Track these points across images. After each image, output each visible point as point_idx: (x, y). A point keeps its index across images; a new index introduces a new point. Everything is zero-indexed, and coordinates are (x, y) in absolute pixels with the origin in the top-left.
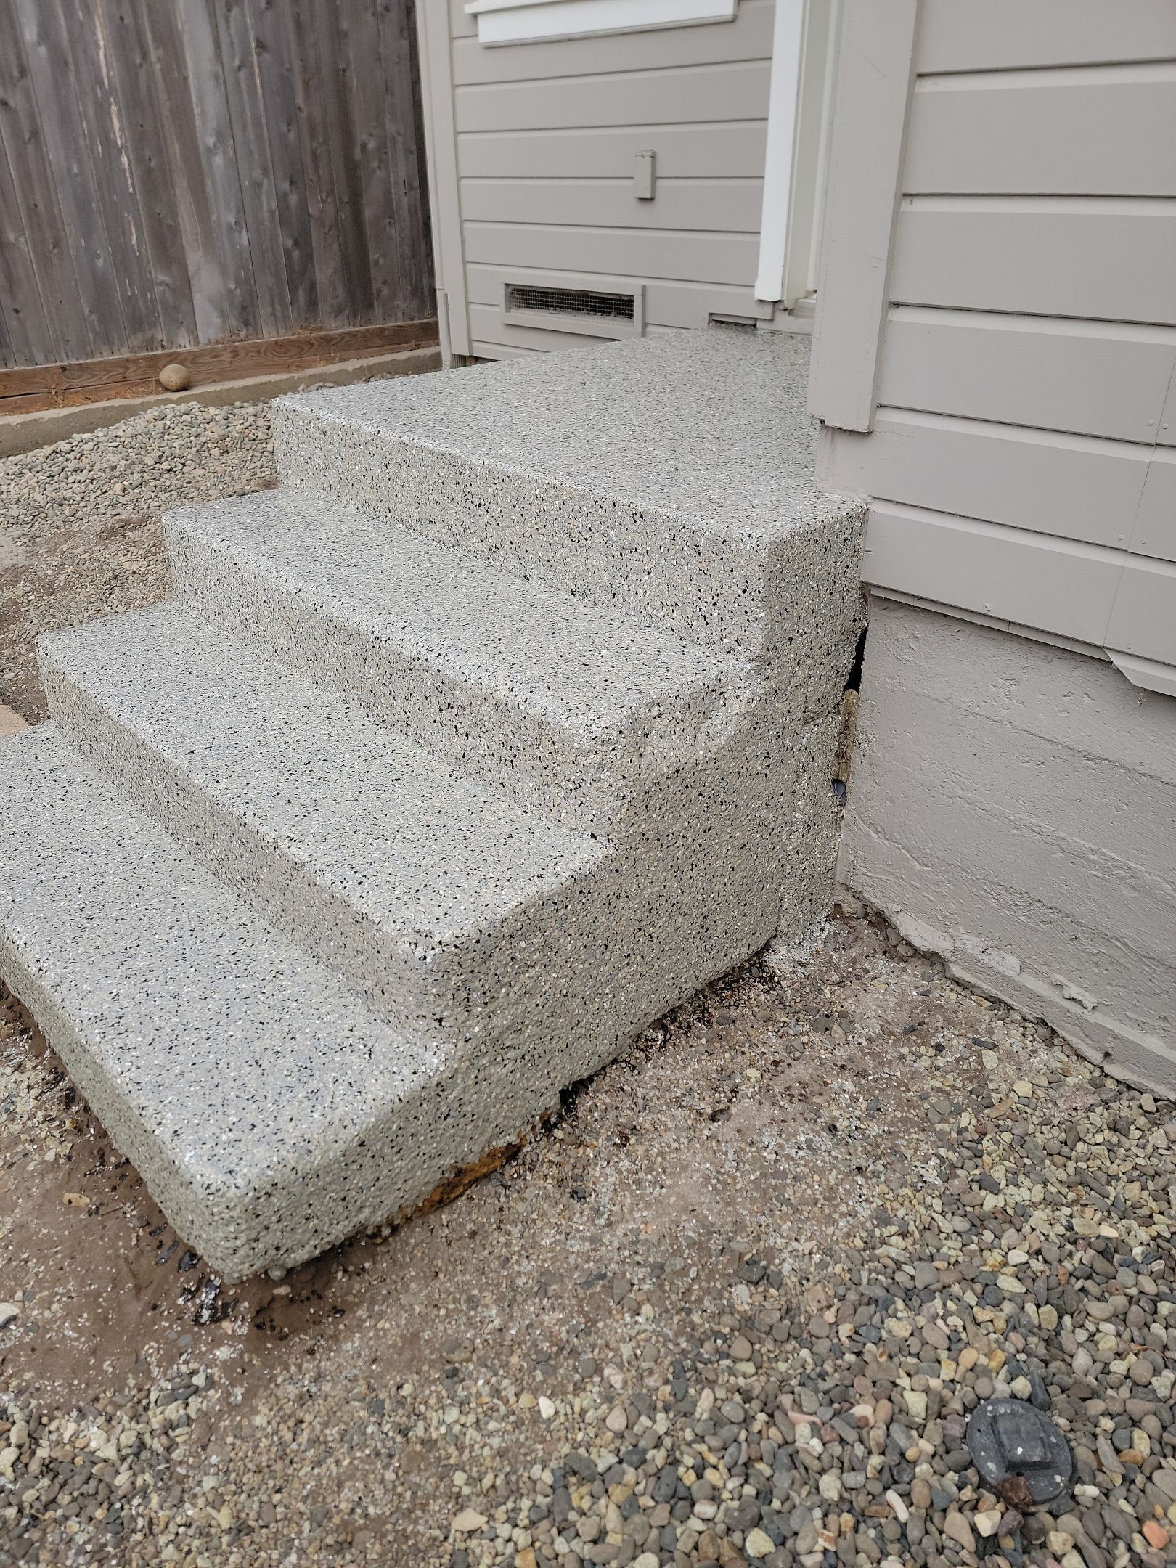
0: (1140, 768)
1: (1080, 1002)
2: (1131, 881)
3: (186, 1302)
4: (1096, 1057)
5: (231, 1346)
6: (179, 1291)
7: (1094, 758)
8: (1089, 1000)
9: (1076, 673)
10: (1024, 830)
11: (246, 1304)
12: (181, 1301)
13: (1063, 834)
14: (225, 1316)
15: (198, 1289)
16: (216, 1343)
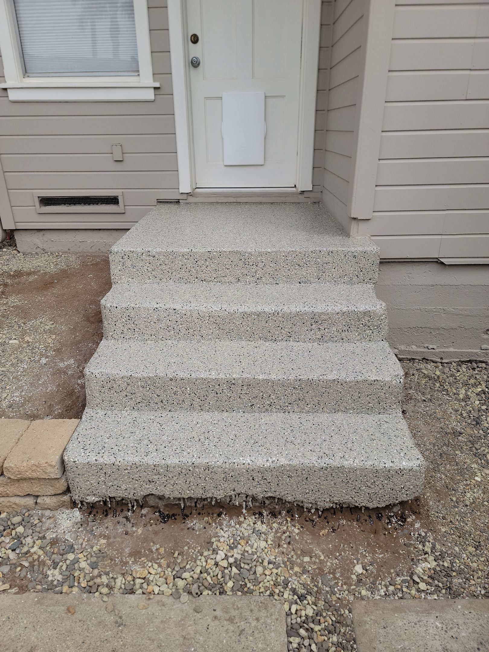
0: (445, 284)
1: (434, 349)
2: (444, 312)
3: (391, 525)
4: (439, 360)
5: (416, 522)
6: (386, 525)
7: (433, 286)
8: (435, 347)
9: (426, 267)
10: (416, 311)
11: (407, 512)
12: (390, 526)
13: (426, 307)
14: (405, 519)
15: (390, 520)
16: (412, 525)
